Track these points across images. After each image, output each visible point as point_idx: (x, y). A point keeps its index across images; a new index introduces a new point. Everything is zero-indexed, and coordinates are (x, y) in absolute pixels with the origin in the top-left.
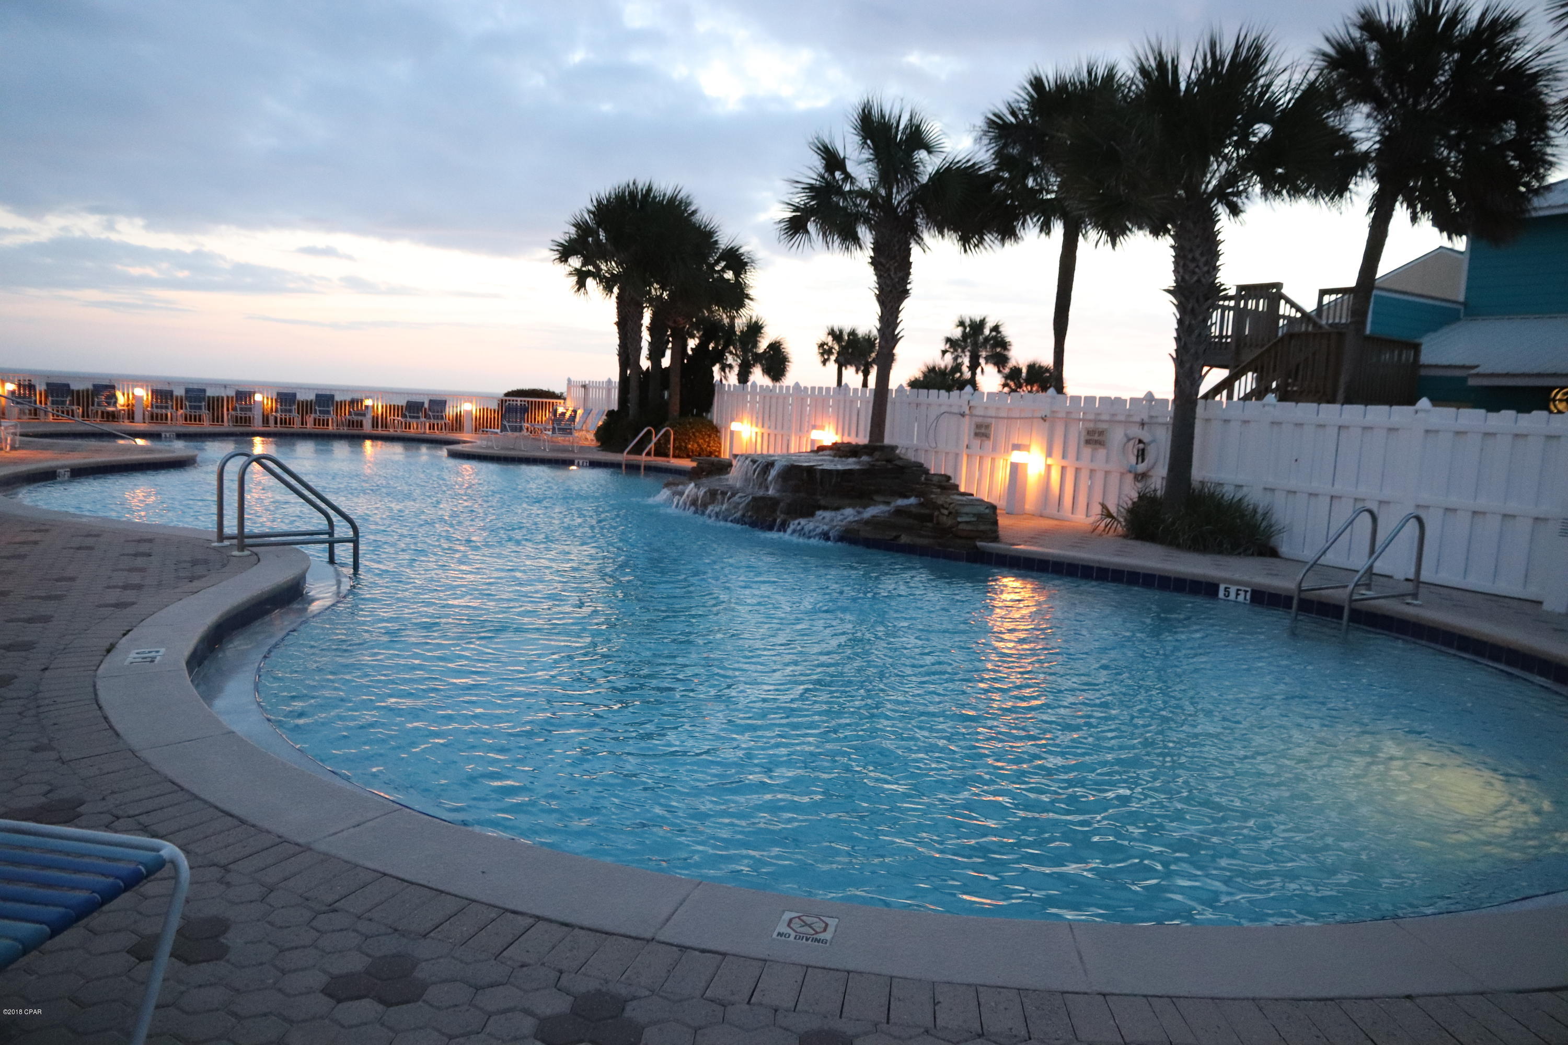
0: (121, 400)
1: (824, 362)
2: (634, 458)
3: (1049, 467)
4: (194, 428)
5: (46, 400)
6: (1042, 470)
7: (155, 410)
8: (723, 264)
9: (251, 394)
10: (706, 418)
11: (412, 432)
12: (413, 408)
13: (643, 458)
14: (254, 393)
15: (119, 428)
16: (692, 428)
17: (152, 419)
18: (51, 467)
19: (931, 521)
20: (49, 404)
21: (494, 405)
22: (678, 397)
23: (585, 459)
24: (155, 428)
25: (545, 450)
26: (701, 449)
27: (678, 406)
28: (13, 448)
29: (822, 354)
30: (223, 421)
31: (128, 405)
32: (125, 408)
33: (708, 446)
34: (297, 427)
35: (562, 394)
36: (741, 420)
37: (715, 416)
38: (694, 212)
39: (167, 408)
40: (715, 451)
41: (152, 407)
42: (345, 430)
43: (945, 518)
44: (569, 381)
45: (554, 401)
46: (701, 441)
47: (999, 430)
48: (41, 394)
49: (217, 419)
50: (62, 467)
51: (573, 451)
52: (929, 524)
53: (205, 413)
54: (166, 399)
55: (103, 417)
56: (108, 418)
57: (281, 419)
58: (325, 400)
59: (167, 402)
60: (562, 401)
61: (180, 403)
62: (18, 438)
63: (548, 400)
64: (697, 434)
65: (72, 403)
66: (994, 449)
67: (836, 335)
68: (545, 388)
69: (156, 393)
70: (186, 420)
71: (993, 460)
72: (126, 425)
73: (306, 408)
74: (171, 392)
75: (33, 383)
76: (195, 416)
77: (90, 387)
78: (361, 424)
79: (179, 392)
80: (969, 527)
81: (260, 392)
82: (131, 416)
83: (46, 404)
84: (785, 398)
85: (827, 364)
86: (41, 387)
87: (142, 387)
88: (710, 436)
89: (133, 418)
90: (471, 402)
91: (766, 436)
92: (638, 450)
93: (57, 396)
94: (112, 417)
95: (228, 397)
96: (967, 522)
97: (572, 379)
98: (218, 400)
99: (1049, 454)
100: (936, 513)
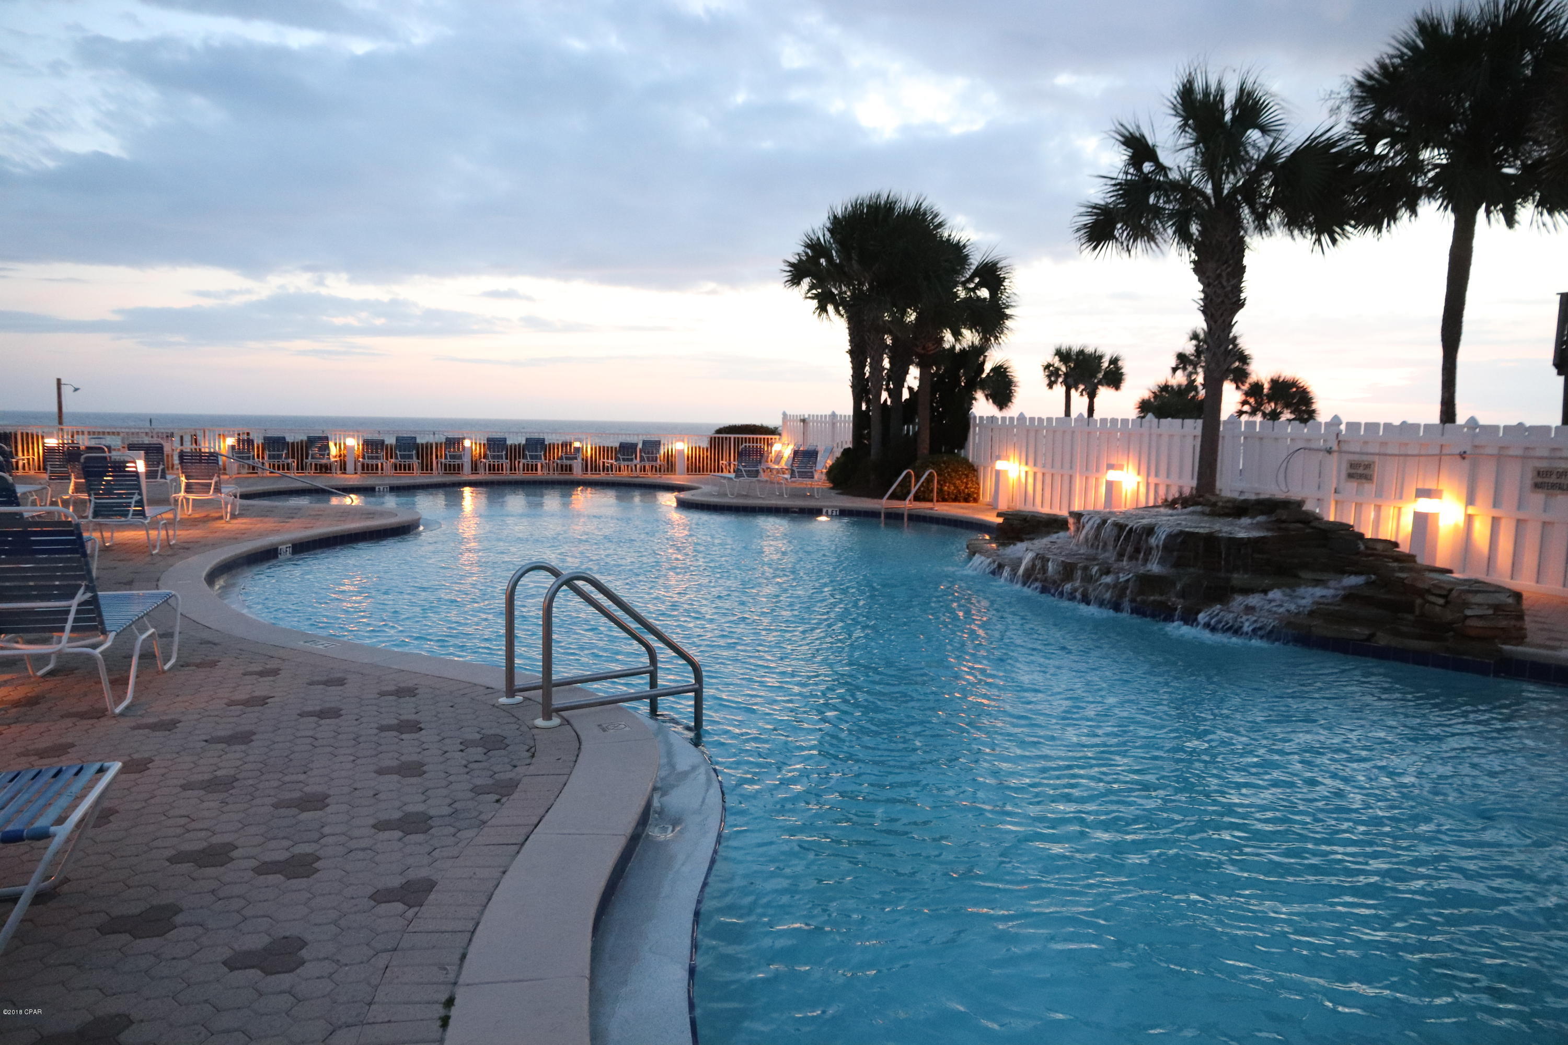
0: (334, 451)
1: (1051, 385)
2: (897, 505)
3: (1469, 519)
4: (405, 479)
5: (263, 453)
6: (1461, 521)
7: (367, 461)
8: (977, 280)
9: (459, 441)
10: (958, 455)
11: (624, 475)
12: (626, 450)
13: (907, 505)
14: (464, 438)
15: (333, 483)
16: (947, 468)
17: (363, 469)
18: (272, 545)
19: (1411, 611)
20: (266, 458)
21: (705, 444)
22: (928, 431)
23: (836, 507)
24: (369, 481)
25: (781, 495)
26: (959, 491)
27: (928, 442)
28: (233, 516)
29: (1049, 376)
30: (432, 470)
31: (340, 456)
32: (338, 459)
33: (966, 488)
34: (506, 475)
35: (776, 428)
36: (1007, 458)
37: (973, 450)
38: (940, 225)
39: (377, 458)
40: (973, 492)
41: (364, 458)
42: (556, 476)
43: (1438, 609)
44: (785, 415)
45: (770, 437)
46: (958, 482)
47: (1387, 471)
48: (258, 448)
49: (426, 467)
50: (283, 543)
51: (812, 496)
52: (1410, 617)
53: (415, 462)
54: (377, 449)
55: (316, 469)
56: (321, 469)
57: (490, 465)
58: (536, 446)
59: (377, 452)
60: (777, 437)
61: (390, 452)
62: (239, 501)
63: (762, 436)
64: (953, 474)
65: (287, 457)
66: (1379, 494)
67: (1063, 355)
68: (757, 422)
69: (368, 444)
70: (396, 470)
71: (1378, 508)
72: (339, 479)
73: (516, 452)
74: (383, 442)
75: (251, 437)
76: (405, 466)
77: (305, 438)
78: (570, 468)
79: (391, 440)
80: (1480, 623)
81: (471, 439)
82: (343, 467)
83: (263, 458)
84: (1037, 431)
85: (1055, 386)
86: (258, 441)
87: (353, 437)
88: (967, 476)
89: (345, 469)
90: (683, 441)
91: (1039, 476)
92: (900, 495)
93: (274, 451)
94: (326, 469)
95: (437, 444)
96: (1480, 617)
97: (788, 413)
98: (427, 448)
99: (1470, 501)
100: (1419, 601)
